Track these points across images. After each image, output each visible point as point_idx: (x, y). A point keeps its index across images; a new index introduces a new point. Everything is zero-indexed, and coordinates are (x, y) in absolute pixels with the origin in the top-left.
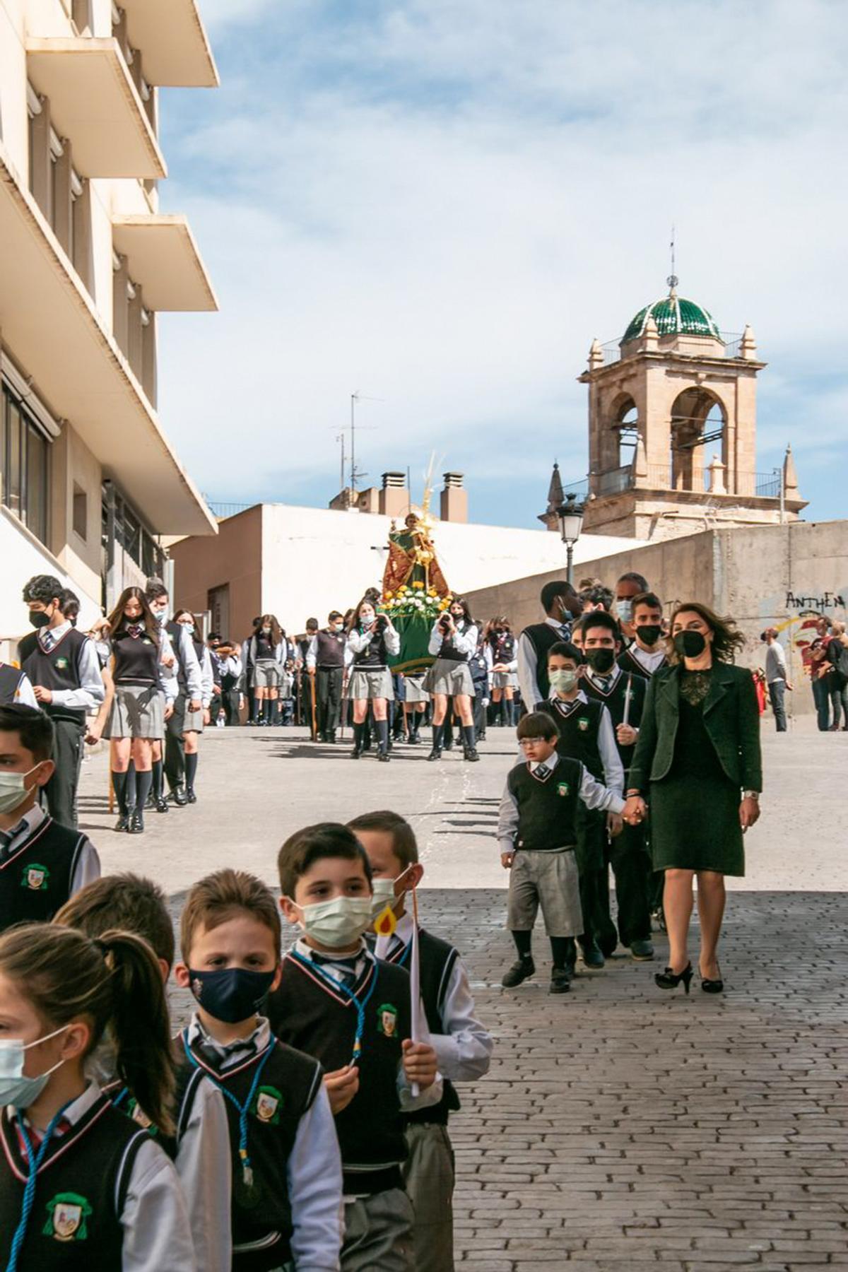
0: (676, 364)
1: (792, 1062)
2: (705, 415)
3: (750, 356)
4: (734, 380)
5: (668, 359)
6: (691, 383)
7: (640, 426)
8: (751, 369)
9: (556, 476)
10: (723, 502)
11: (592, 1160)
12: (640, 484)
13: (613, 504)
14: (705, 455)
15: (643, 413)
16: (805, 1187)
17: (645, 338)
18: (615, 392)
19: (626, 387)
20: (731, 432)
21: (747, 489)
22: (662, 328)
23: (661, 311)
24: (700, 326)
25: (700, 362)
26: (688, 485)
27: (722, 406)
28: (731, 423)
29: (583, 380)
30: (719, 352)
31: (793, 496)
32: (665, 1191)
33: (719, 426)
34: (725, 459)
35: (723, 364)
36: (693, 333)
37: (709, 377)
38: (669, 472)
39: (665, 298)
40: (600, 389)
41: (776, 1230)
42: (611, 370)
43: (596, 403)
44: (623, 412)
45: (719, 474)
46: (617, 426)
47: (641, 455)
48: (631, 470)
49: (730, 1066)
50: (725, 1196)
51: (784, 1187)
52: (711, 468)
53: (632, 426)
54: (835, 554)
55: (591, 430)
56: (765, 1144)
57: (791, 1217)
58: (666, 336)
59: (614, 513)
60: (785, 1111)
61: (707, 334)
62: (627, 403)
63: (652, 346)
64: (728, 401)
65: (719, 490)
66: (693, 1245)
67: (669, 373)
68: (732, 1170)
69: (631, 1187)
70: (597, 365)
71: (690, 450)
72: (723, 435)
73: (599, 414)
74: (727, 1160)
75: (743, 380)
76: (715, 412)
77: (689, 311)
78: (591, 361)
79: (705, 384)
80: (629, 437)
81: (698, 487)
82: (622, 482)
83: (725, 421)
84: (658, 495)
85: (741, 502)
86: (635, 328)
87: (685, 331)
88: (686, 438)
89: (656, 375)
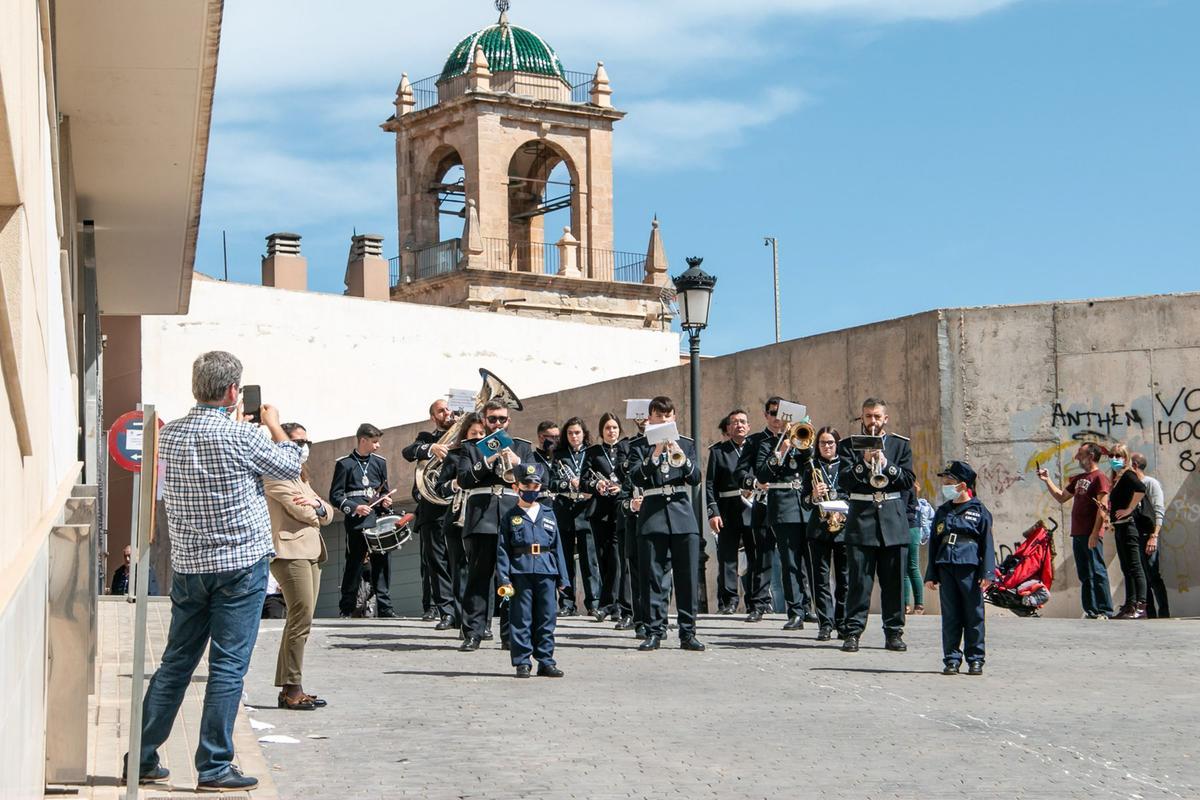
0: (514, 111)
2: (546, 176)
3: (604, 102)
4: (585, 133)
5: (504, 103)
6: (533, 136)
7: (468, 189)
8: (607, 119)
10: (576, 288)
12: (475, 263)
13: (436, 288)
14: (540, 230)
15: (473, 171)
17: (473, 75)
18: (432, 144)
19: (448, 139)
20: (583, 198)
21: (605, 273)
22: (494, 63)
23: (491, 41)
24: (541, 62)
25: (544, 108)
26: (524, 264)
27: (571, 165)
28: (583, 188)
29: (388, 129)
30: (565, 97)
33: (567, 190)
34: (576, 232)
35: (571, 112)
36: (533, 71)
37: (555, 129)
38: (506, 249)
39: (494, 26)
40: (412, 140)
42: (428, 115)
43: (406, 158)
44: (441, 172)
45: (571, 251)
46: (437, 187)
47: (473, 225)
48: (460, 244)
52: (562, 245)
53: (455, 188)
55: (401, 193)
58: (501, 73)
59: (438, 299)
61: (549, 73)
62: (449, 158)
63: (483, 85)
64: (578, 157)
65: (572, 272)
67: (505, 122)
70: (407, 109)
71: (526, 221)
72: (572, 202)
73: (411, 172)
75: (596, 133)
76: (560, 171)
77: (526, 41)
78: (399, 103)
79: (550, 137)
80: (452, 203)
81: (538, 267)
82: (448, 260)
83: (574, 184)
84: (497, 278)
85: (597, 289)
86: (456, 64)
87: (523, 69)
88: (523, 206)
89: (489, 124)
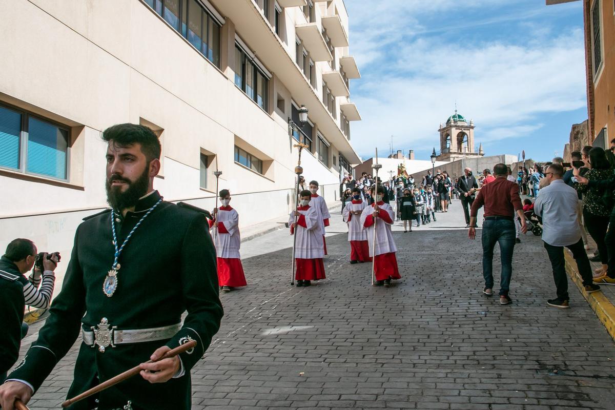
0: (457, 127)
1: (458, 261)
2: (464, 137)
3: (472, 125)
4: (469, 130)
5: (456, 126)
6: (461, 131)
7: (451, 140)
8: (473, 128)
9: (434, 150)
10: (467, 154)
11: (414, 279)
12: (451, 151)
14: (464, 145)
15: (451, 137)
16: (454, 283)
17: (451, 122)
18: (445, 133)
19: (448, 132)
20: (469, 140)
21: (473, 152)
22: (454, 120)
23: (454, 117)
24: (462, 119)
25: (462, 127)
26: (461, 151)
29: (439, 131)
30: (466, 124)
31: (482, 152)
32: (426, 285)
33: (466, 139)
34: (468, 146)
35: (467, 127)
36: (461, 121)
37: (464, 130)
38: (457, 148)
39: (454, 114)
40: (442, 133)
41: (445, 290)
42: (444, 129)
43: (442, 135)
44: (447, 137)
45: (467, 149)
46: (446, 139)
47: (451, 145)
48: (449, 148)
49: (446, 262)
50: (439, 285)
51: (449, 283)
52: (465, 148)
53: (449, 140)
54: (486, 163)
55: (441, 140)
56: (449, 275)
57: (449, 288)
58: (455, 122)
59: (446, 157)
60: (454, 269)
61: (463, 121)
62: (448, 135)
63: (452, 124)
64: (468, 134)
65: (467, 152)
66: (428, 294)
67: (456, 129)
68: (440, 280)
69: (420, 284)
70: (441, 128)
71: (461, 144)
72: (467, 141)
73: (442, 137)
74: (440, 278)
75: (471, 130)
76: (466, 136)
77: (460, 117)
80: (448, 142)
81: (463, 151)
82: (447, 151)
83: (468, 138)
84: (455, 153)
85: (471, 154)
86: (449, 120)
87: (459, 121)
88: (460, 142)
89: (453, 129)
